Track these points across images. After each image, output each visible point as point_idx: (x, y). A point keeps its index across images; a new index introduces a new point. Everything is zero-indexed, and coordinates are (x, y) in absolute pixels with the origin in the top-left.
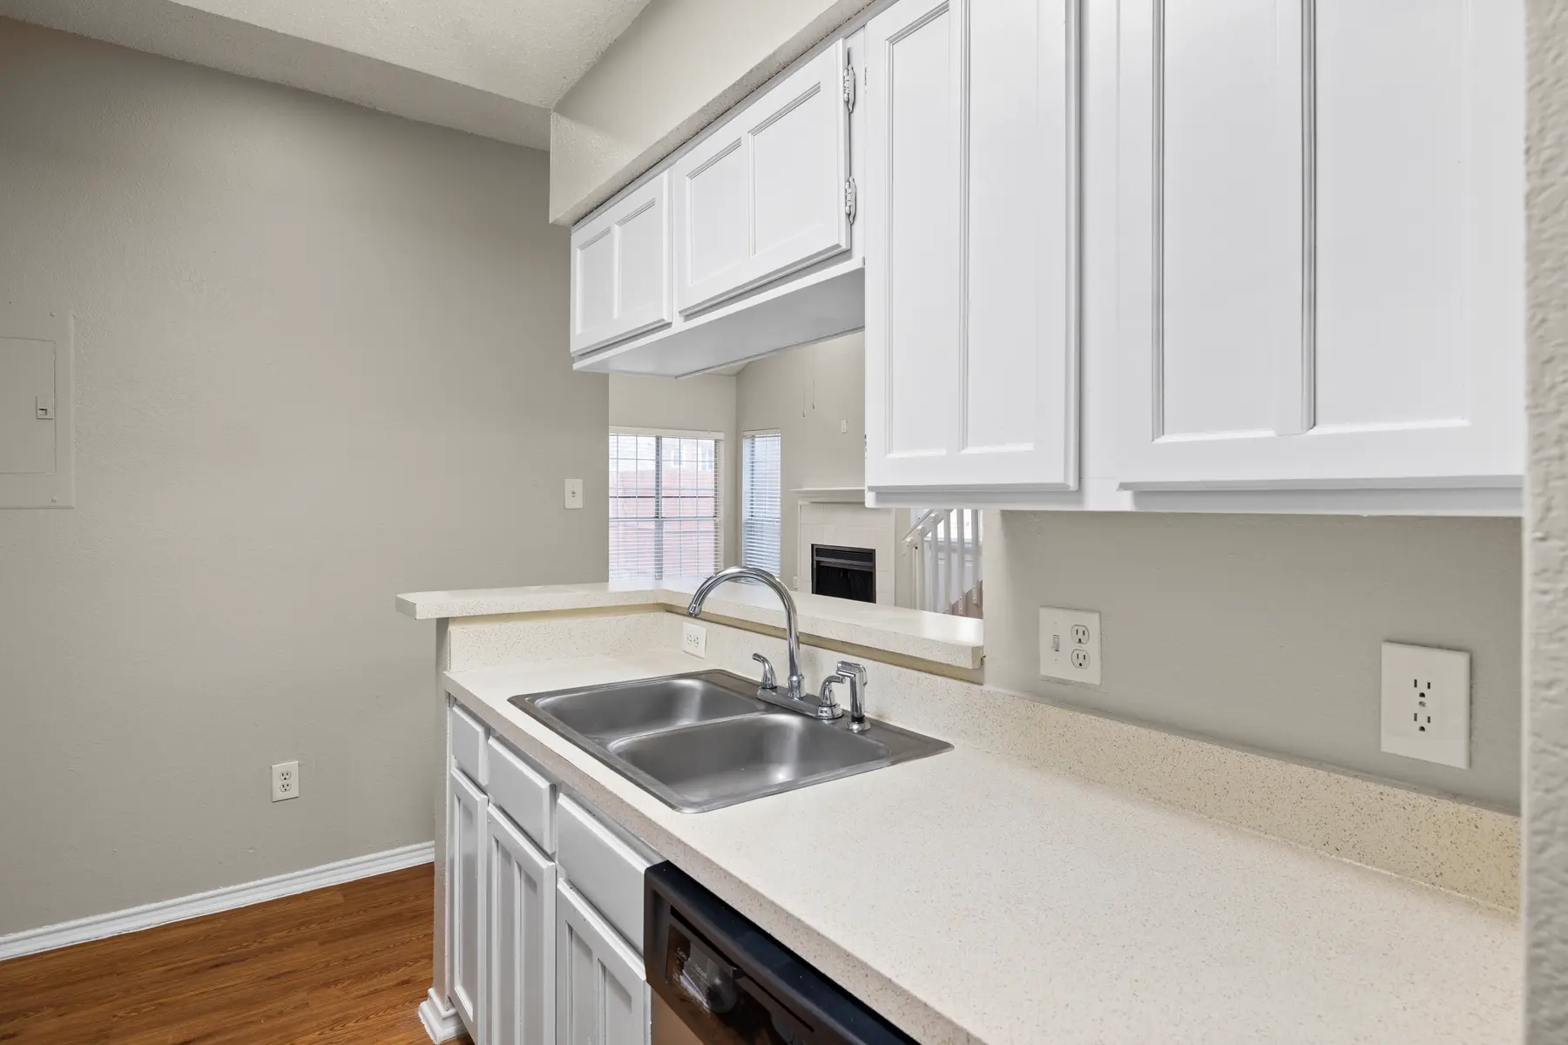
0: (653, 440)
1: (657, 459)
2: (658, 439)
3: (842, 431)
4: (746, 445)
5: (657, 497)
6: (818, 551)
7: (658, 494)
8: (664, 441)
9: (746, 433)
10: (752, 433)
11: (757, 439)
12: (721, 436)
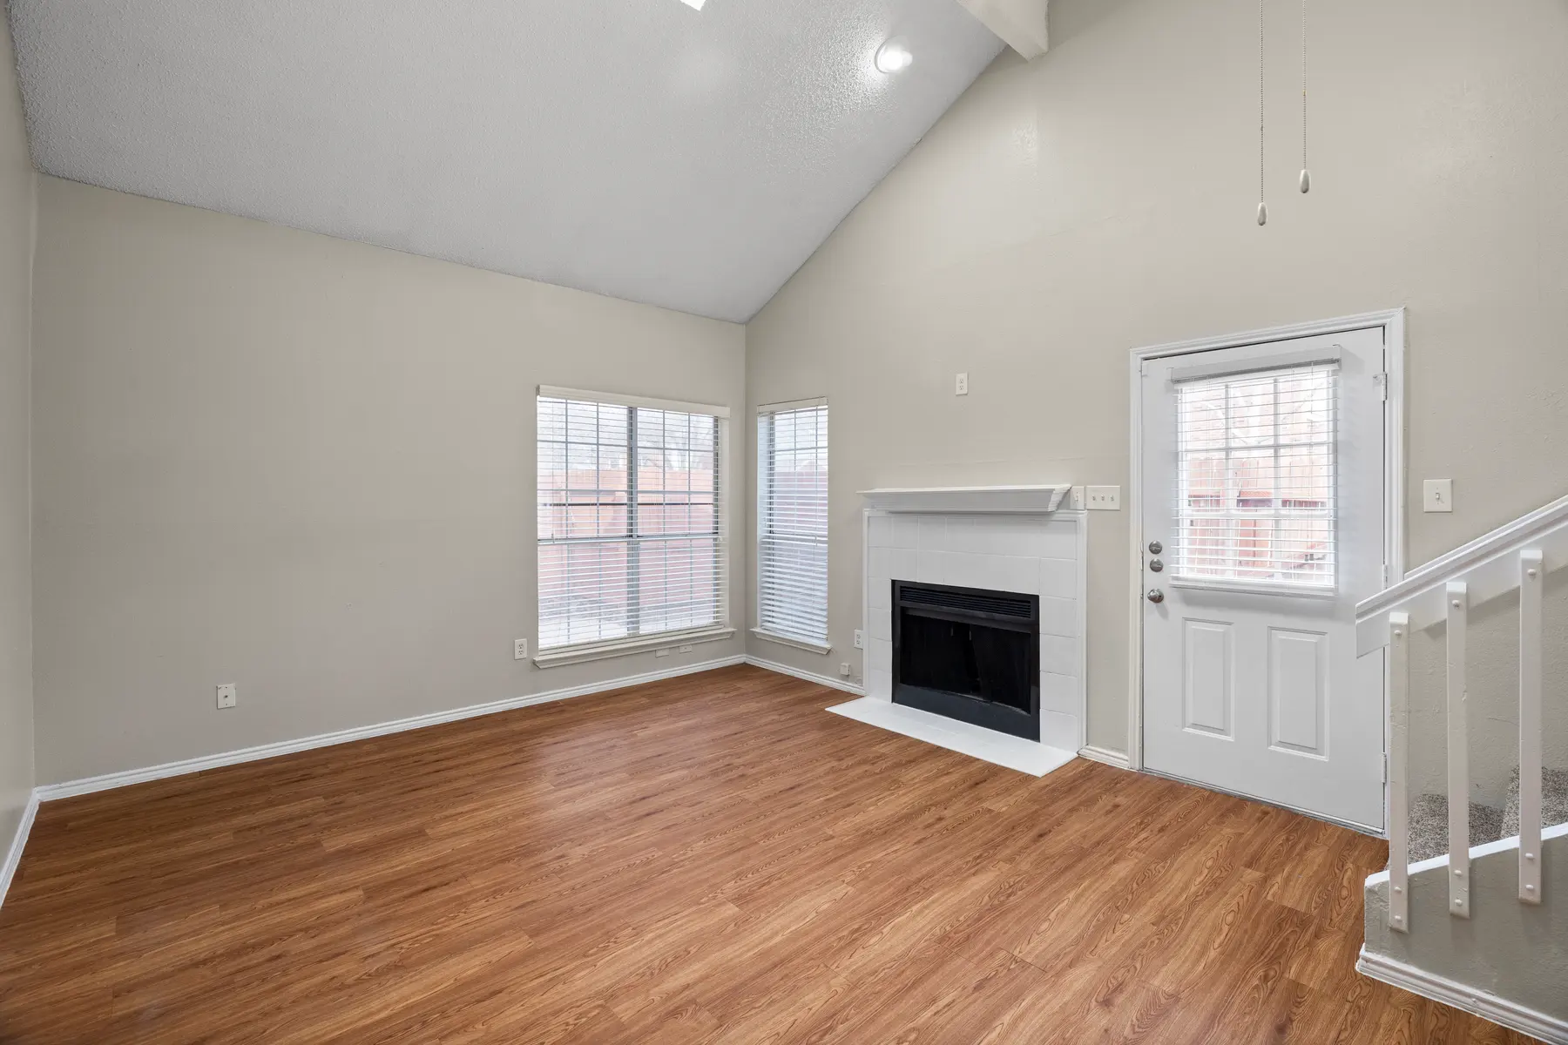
0: (621, 413)
1: (629, 443)
2: (632, 412)
3: (959, 392)
4: (762, 425)
5: (631, 505)
6: (904, 593)
7: (631, 499)
8: (643, 415)
9: (761, 409)
10: (772, 408)
11: (777, 417)
12: (724, 412)
